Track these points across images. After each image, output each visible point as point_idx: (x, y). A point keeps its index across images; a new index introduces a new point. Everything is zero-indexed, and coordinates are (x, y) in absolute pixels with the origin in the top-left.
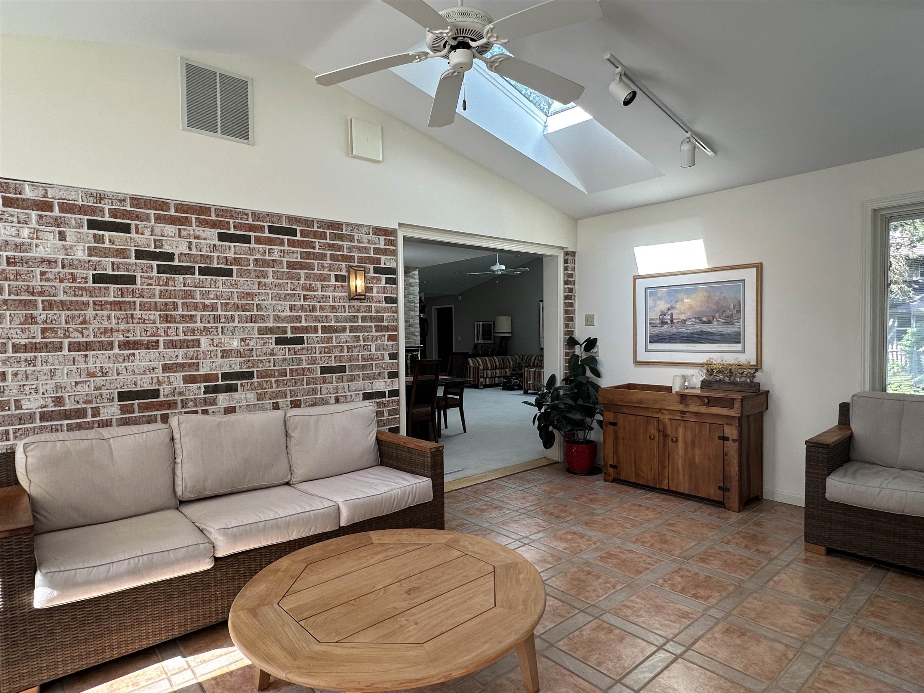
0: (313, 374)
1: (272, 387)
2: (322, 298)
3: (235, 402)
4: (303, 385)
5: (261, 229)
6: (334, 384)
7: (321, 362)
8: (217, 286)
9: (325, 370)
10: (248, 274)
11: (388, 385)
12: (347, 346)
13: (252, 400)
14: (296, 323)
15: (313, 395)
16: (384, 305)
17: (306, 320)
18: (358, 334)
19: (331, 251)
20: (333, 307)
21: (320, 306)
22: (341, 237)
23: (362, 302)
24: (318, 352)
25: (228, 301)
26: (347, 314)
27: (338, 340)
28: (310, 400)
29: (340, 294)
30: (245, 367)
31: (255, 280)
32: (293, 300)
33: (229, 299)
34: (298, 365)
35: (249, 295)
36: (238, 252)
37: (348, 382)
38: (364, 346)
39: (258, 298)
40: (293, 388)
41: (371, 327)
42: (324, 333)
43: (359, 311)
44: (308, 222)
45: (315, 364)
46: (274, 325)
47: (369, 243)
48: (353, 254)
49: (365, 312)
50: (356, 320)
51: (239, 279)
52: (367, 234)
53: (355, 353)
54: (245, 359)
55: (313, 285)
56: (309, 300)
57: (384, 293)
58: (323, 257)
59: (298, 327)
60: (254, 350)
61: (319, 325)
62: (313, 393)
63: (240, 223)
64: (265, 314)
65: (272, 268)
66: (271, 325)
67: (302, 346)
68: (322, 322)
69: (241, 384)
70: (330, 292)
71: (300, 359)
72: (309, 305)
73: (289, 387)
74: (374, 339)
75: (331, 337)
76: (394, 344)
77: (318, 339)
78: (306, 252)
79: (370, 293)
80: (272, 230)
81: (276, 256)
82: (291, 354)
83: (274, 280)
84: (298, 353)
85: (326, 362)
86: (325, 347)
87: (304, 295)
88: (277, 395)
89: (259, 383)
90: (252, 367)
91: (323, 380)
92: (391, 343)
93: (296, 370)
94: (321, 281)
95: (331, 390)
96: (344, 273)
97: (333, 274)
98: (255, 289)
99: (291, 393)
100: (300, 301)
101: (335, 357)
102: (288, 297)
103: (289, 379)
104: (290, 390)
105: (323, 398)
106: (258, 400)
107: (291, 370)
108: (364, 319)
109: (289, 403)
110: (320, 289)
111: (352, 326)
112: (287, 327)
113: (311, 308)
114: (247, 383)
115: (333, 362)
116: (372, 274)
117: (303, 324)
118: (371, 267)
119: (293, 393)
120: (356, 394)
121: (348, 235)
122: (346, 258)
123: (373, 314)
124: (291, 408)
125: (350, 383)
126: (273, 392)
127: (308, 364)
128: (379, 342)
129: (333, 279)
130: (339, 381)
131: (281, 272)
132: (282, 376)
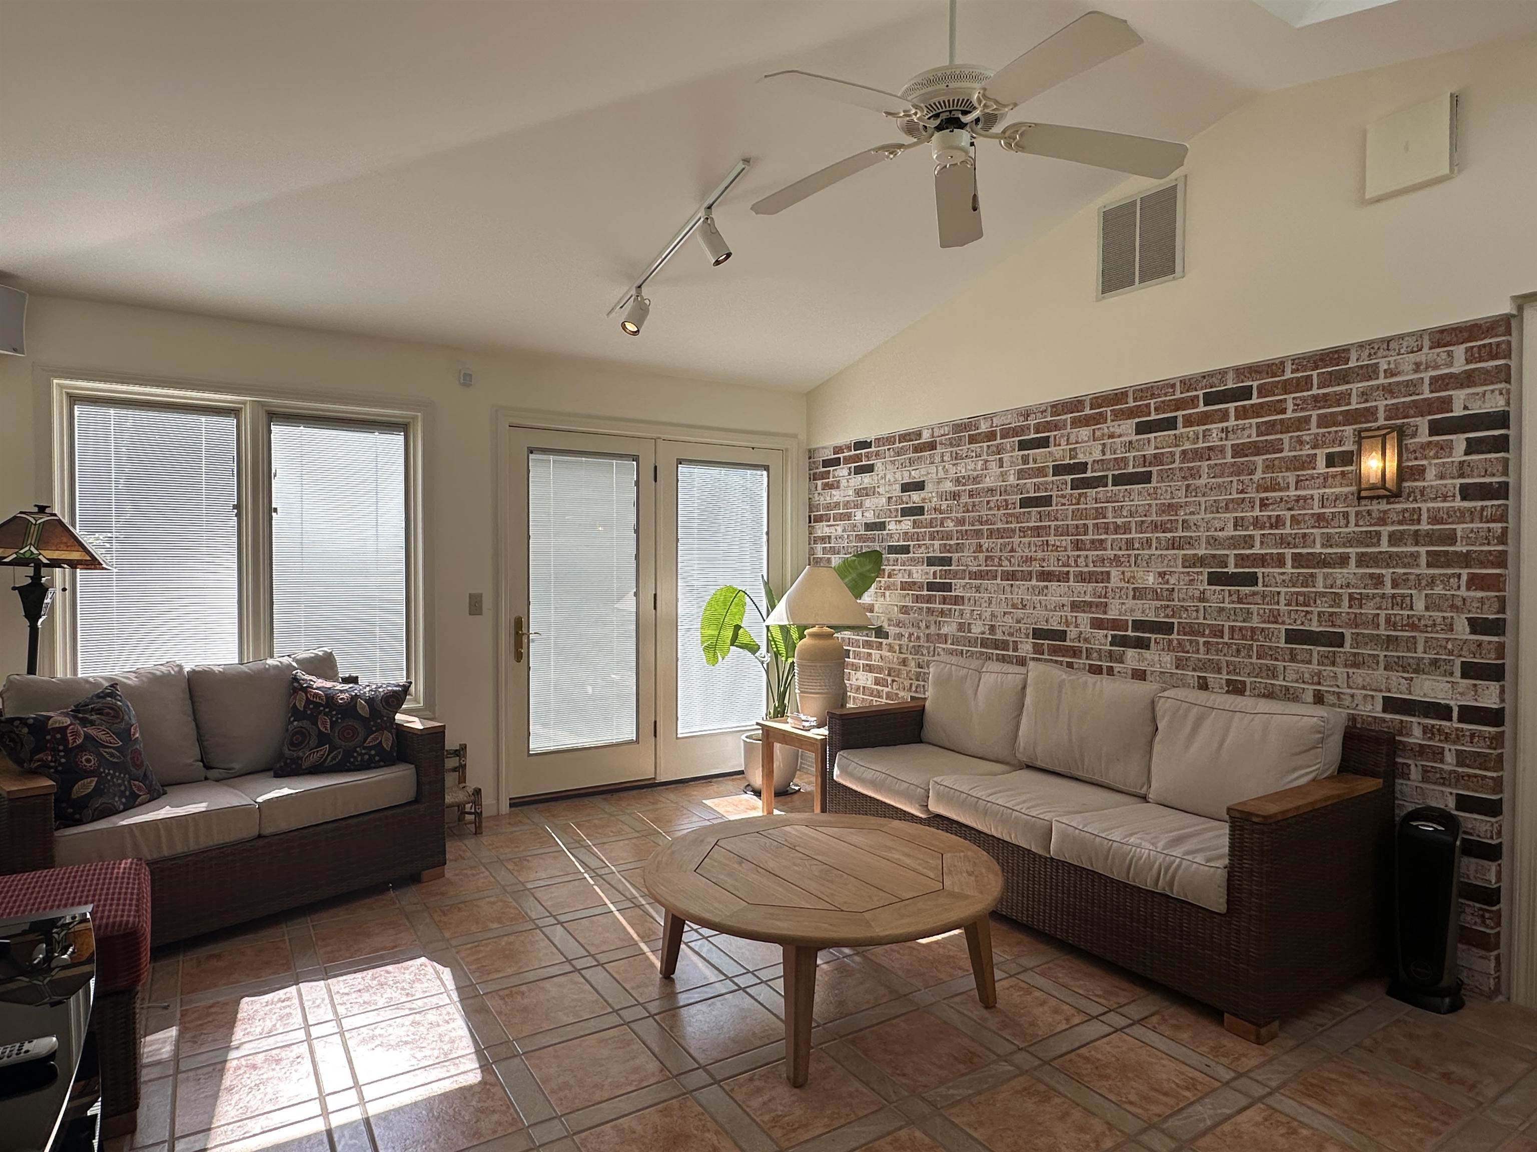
0: (1270, 640)
1: (1198, 652)
2: (1297, 501)
3: (1146, 663)
4: (1250, 657)
5: (1193, 401)
6: (1314, 667)
7: (1288, 621)
8: (1132, 498)
9: (1293, 636)
10: (1171, 476)
11: (1461, 694)
12: (1350, 595)
13: (1168, 665)
14: (1243, 548)
15: (1268, 677)
16: (1458, 503)
17: (1262, 543)
18: (1378, 571)
19: (1320, 408)
20: (1320, 518)
21: (1292, 516)
22: (1344, 377)
23: (1393, 503)
24: (1283, 601)
25: (1144, 519)
26: (1352, 528)
27: (1329, 582)
28: (1262, 686)
29: (1337, 490)
30: (1163, 615)
31: (1180, 483)
32: (1240, 510)
33: (1145, 516)
34: (1244, 621)
35: (1171, 508)
36: (1159, 445)
37: (1346, 666)
38: (1394, 596)
39: (1185, 510)
40: (1233, 659)
41: (1415, 556)
42: (1297, 568)
43: (1382, 521)
44: (1273, 368)
45: (1276, 622)
46: (1207, 552)
47: (1416, 371)
48: (1374, 404)
49: (1400, 523)
50: (1375, 540)
51: (1159, 485)
52: (1412, 352)
53: (1369, 610)
54: (1163, 603)
55: (1280, 480)
56: (1271, 507)
57: (1462, 476)
58: (1302, 423)
59: (1248, 556)
60: (1176, 590)
61: (1288, 552)
62: (1267, 675)
63: (1163, 402)
64: (1193, 534)
65: (1207, 460)
66: (1201, 552)
67: (1253, 588)
68: (1295, 547)
69: (1155, 639)
70: (1314, 488)
71: (1249, 612)
72: (1270, 517)
73: (1225, 655)
74: (1424, 583)
75: (1312, 575)
76: (1488, 599)
77: (1284, 577)
78: (1266, 422)
79: (1415, 480)
80: (1209, 399)
81: (1214, 441)
82: (1233, 602)
83: (1209, 480)
84: (1245, 601)
85: (1299, 622)
86: (1298, 593)
87: (1262, 500)
88: (1203, 666)
89: (1179, 643)
90: (1173, 616)
91: (1291, 654)
92: (1480, 594)
93: (1241, 629)
94: (1295, 469)
95: (1306, 675)
96: (1349, 446)
97: (1321, 455)
98: (1180, 497)
99: (1227, 666)
100: (1252, 511)
101: (1319, 614)
102: (1231, 506)
103: (1227, 643)
104: (1227, 661)
105: (1287, 689)
106: (1177, 668)
107: (1232, 629)
108: (1394, 539)
109: (1224, 682)
110: (1292, 486)
111: (1363, 554)
112: (1227, 555)
113: (1273, 520)
114: (1163, 639)
115: (1315, 622)
116: (1424, 436)
117: (1257, 550)
118: (1423, 423)
119: (1231, 668)
120: (1366, 696)
121: (1362, 367)
122: (1351, 417)
123: (1425, 526)
124: (1228, 692)
125: (1351, 671)
126: (1199, 660)
127: (1264, 622)
128: (1438, 590)
129: (1321, 462)
130: (1325, 661)
131: (1221, 464)
132: (1215, 636)
